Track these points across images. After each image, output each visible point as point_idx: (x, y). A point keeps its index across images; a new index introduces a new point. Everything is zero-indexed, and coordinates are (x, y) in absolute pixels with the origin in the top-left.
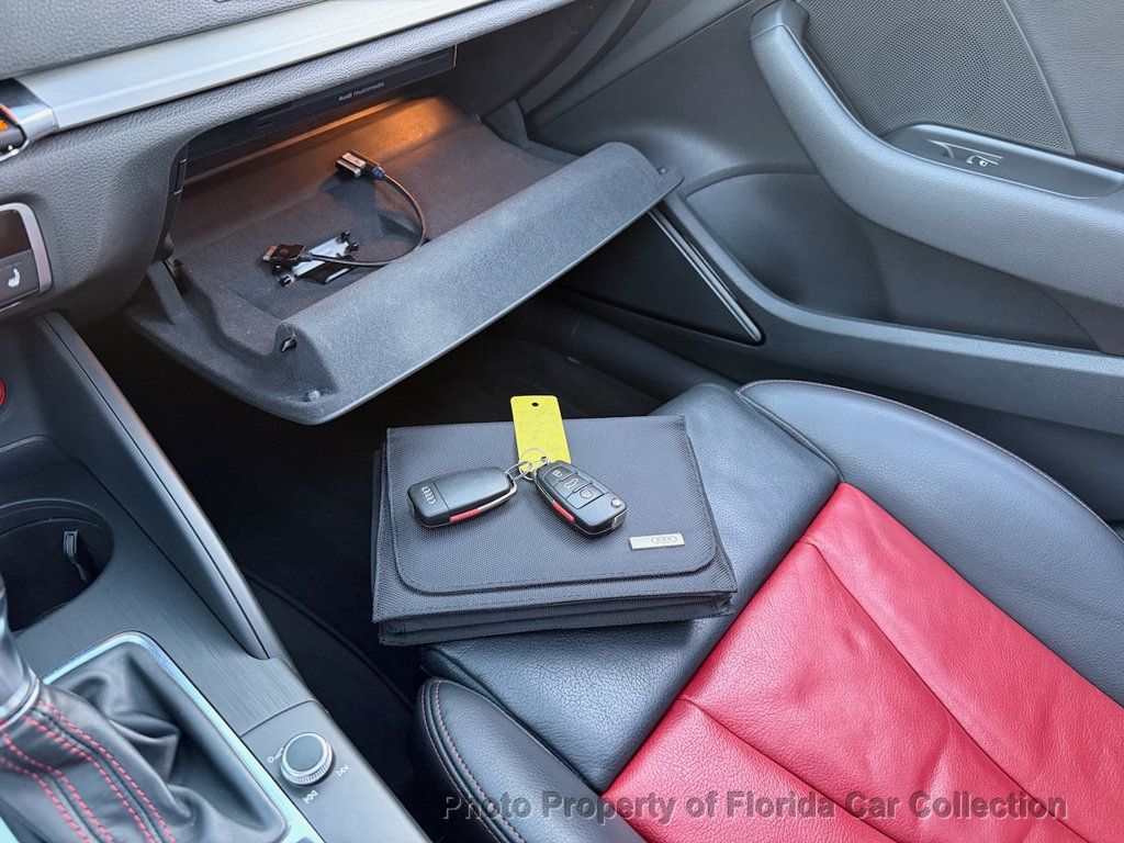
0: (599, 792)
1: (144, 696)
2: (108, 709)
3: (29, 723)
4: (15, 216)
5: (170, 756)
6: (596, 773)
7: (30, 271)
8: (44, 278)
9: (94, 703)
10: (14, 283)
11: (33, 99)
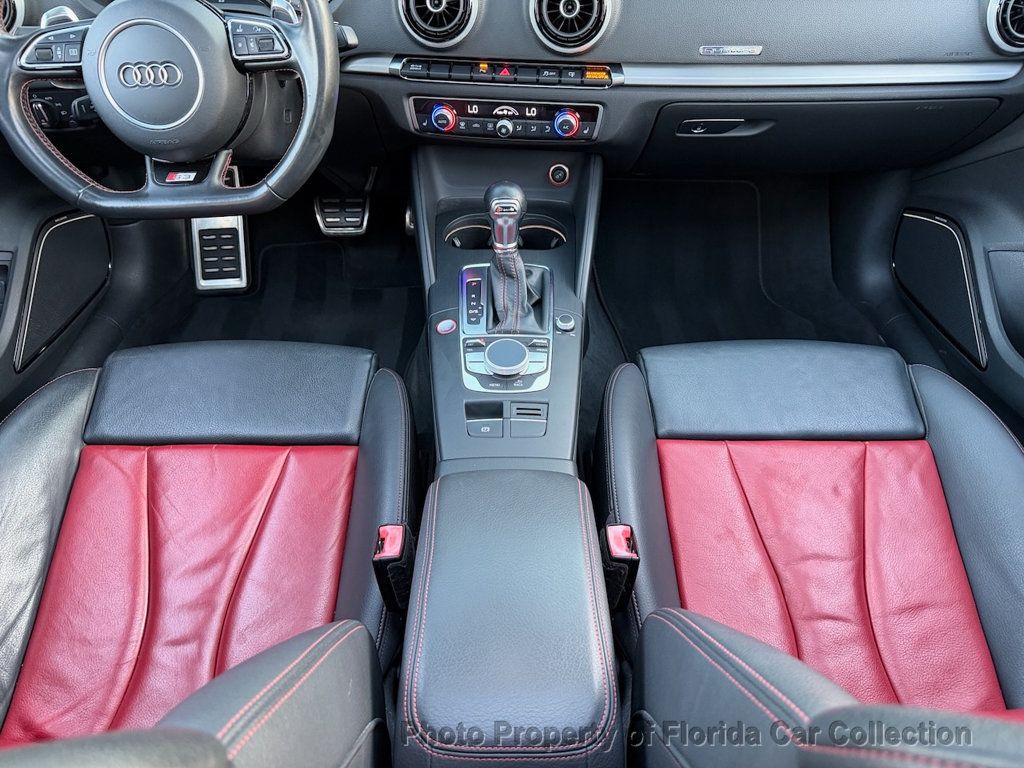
0: (657, 437)
1: (540, 285)
2: (530, 280)
3: (509, 256)
4: (597, 109)
5: (534, 301)
6: (662, 431)
7: (592, 131)
8: (595, 135)
9: (527, 276)
10: (586, 132)
11: (622, 73)
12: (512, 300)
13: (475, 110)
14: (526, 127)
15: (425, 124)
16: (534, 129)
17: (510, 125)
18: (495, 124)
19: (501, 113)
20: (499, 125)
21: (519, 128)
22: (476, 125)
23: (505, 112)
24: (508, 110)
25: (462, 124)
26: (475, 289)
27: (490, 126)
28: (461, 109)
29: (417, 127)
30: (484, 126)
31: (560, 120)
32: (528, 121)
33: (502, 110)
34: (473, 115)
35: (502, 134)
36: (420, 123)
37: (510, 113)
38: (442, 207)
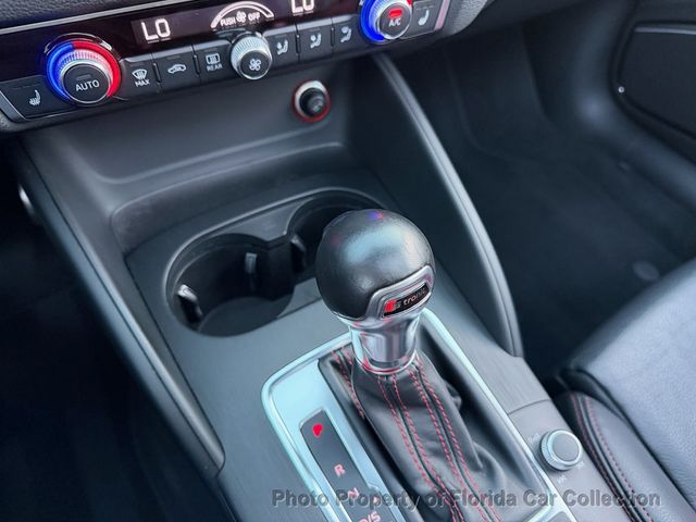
7: (435, 17)
8: (440, 23)
10: (423, 22)
12: (437, 453)
13: (162, 29)
14: (298, 41)
15: (35, 102)
16: (316, 41)
17: (264, 49)
18: (226, 55)
19: (231, 21)
20: (237, 57)
21: (283, 49)
22: (177, 68)
23: (241, 17)
24: (247, 11)
25: (141, 74)
26: (318, 431)
27: (213, 62)
28: (122, 37)
29: (15, 112)
30: (197, 63)
31: (379, 13)
32: (301, 27)
33: (233, 14)
34: (161, 45)
35: (254, 73)
36: (20, 101)
37: (254, 17)
38: (120, 230)
